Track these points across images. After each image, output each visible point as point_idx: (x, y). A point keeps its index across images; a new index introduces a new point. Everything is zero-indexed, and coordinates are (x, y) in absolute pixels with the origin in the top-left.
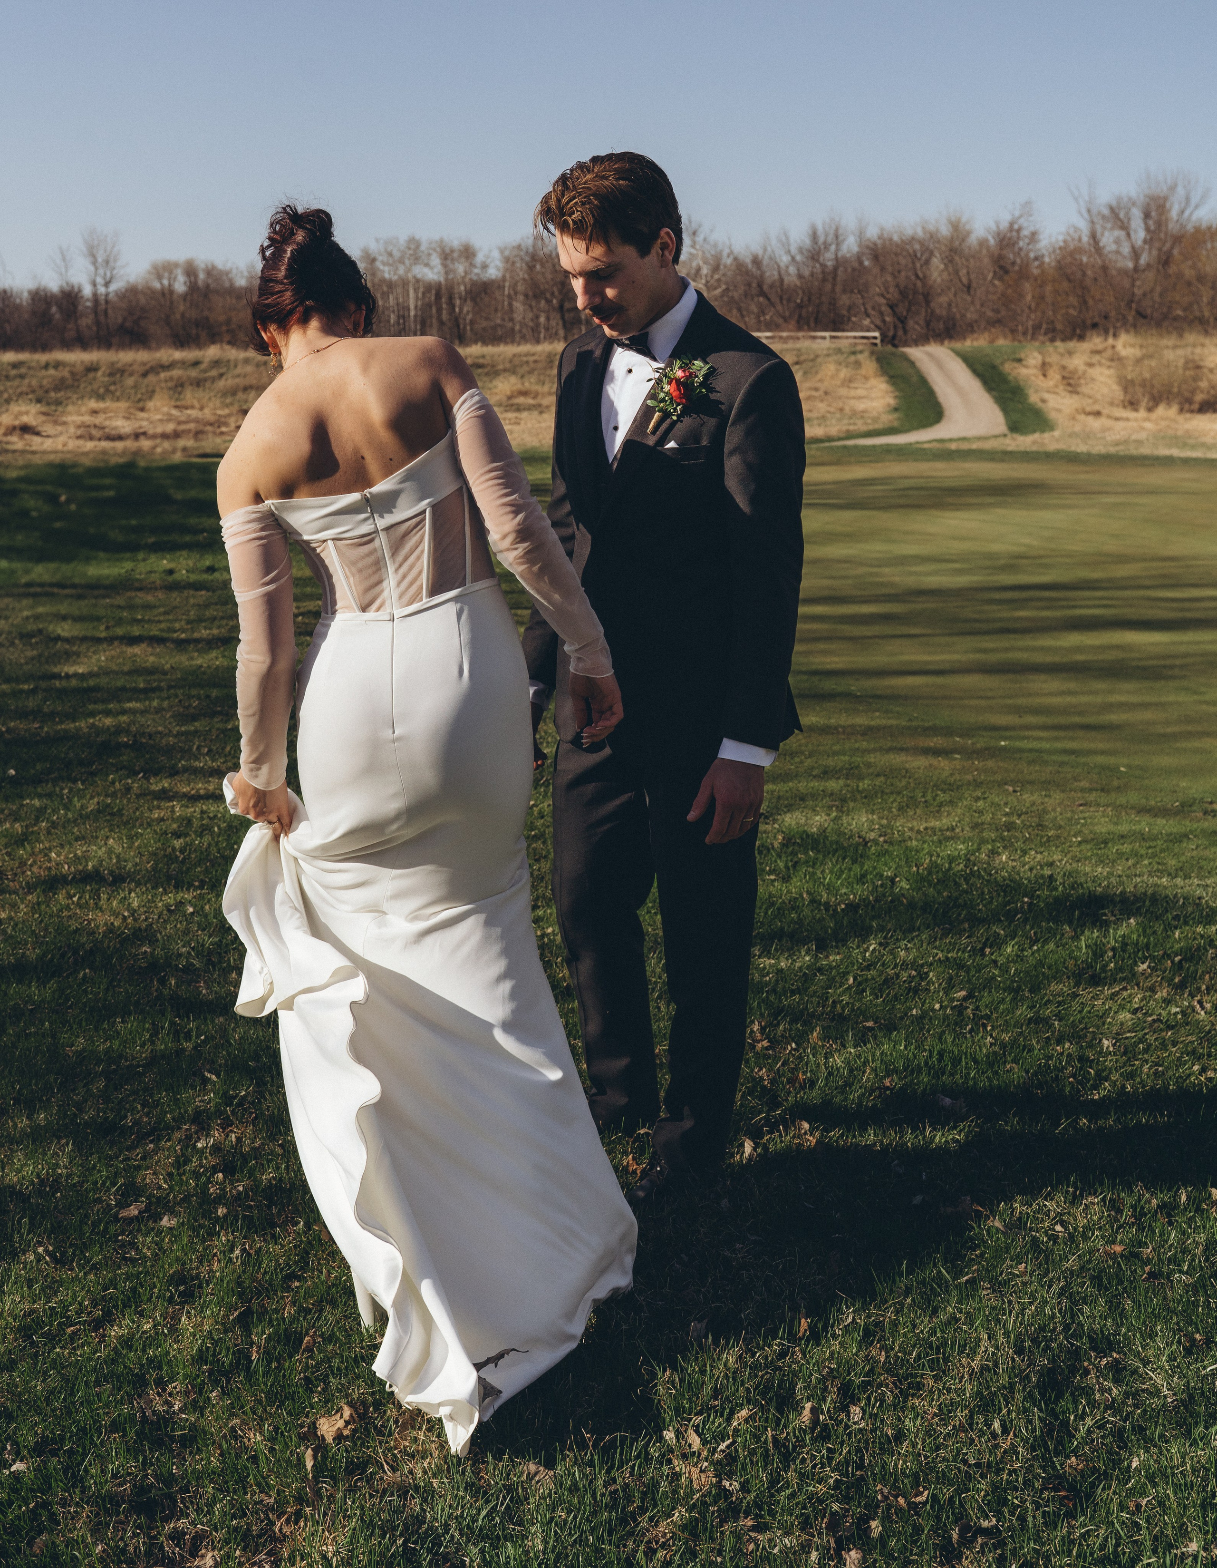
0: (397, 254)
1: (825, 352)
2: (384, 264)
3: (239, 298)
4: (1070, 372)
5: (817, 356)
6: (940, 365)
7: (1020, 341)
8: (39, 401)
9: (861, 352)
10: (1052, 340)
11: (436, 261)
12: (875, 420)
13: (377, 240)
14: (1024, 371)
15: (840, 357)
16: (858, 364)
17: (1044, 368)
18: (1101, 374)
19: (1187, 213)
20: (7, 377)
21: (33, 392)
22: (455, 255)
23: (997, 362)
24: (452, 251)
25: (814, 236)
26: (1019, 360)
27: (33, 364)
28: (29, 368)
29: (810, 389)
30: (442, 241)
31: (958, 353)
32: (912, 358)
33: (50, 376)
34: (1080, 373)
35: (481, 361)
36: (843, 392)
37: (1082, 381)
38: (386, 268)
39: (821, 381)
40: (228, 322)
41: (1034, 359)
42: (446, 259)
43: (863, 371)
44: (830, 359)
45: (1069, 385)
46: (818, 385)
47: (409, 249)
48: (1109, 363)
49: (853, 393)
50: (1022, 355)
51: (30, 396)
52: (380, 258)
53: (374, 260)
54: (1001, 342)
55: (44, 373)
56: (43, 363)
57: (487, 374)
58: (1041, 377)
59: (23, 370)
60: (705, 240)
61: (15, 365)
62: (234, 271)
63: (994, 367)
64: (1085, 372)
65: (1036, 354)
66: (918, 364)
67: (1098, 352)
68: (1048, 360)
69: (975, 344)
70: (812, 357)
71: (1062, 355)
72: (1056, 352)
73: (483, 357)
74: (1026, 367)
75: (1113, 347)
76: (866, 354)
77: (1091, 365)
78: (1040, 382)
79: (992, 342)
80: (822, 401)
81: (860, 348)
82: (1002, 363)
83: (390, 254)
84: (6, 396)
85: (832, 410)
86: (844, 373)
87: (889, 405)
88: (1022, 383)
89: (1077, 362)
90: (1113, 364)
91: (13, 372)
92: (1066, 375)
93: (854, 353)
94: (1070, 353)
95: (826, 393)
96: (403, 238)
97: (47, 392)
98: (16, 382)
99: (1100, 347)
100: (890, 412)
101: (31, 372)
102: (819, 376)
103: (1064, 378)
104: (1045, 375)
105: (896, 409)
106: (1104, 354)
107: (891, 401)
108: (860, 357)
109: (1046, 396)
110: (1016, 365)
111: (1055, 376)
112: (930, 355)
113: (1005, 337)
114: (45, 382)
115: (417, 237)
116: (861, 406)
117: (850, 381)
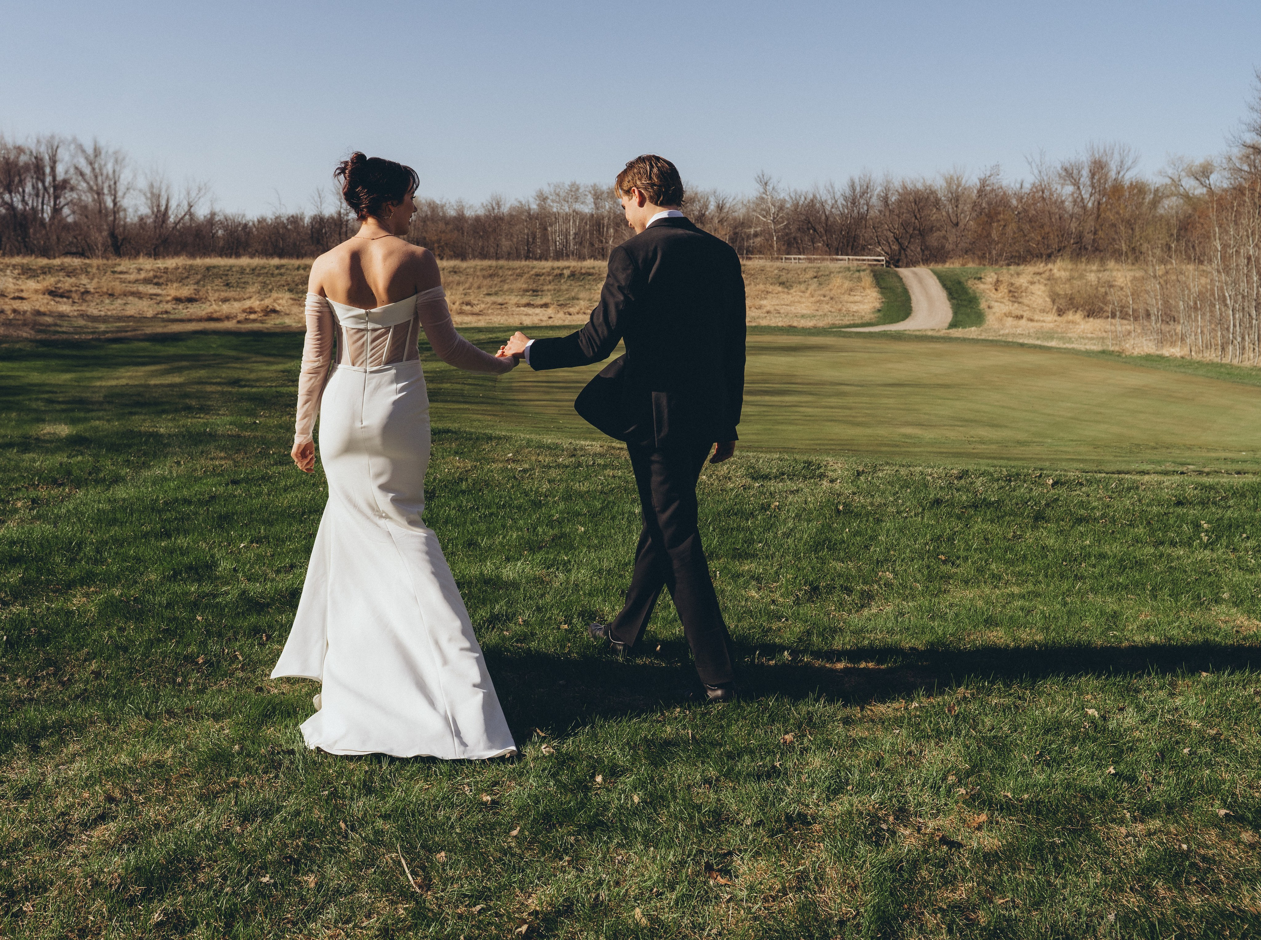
0: (562, 194)
1: (838, 270)
2: (553, 201)
3: (447, 224)
4: (1016, 288)
5: (831, 273)
6: (920, 281)
7: (984, 265)
8: (290, 290)
9: (864, 270)
10: (1008, 265)
11: (590, 199)
12: (862, 317)
13: (549, 185)
14: (982, 286)
15: (848, 274)
16: (859, 279)
17: (997, 284)
18: (1039, 289)
19: (1122, 174)
20: (272, 275)
21: (288, 284)
22: (605, 195)
23: (963, 279)
24: (603, 193)
25: (853, 187)
26: (980, 278)
27: (290, 267)
28: (287, 269)
29: (820, 295)
30: (595, 185)
31: (935, 273)
32: (901, 276)
33: (301, 275)
34: (1023, 288)
35: (591, 271)
36: (846, 297)
37: (1024, 294)
38: (555, 205)
39: (831, 290)
40: (439, 241)
41: (990, 277)
42: (597, 198)
43: (863, 284)
44: (841, 275)
45: (1014, 296)
46: (828, 292)
47: (571, 191)
48: (1046, 282)
49: (852, 299)
50: (982, 276)
51: (286, 288)
52: (551, 198)
53: (545, 199)
54: (971, 265)
55: (296, 272)
56: (296, 266)
57: (595, 280)
58: (994, 291)
59: (283, 271)
60: (773, 188)
61: (278, 267)
62: (448, 205)
63: (960, 283)
64: (1027, 288)
65: (993, 274)
66: (904, 280)
67: (1040, 274)
68: (1001, 279)
69: (952, 266)
70: (827, 273)
71: (1012, 275)
72: (1007, 273)
73: (594, 268)
74: (984, 283)
75: (1051, 270)
76: (868, 271)
77: (1032, 283)
78: (993, 295)
79: (963, 265)
80: (827, 303)
81: (864, 267)
82: (967, 281)
83: (558, 195)
84: (270, 287)
85: (833, 310)
86: (847, 284)
87: (874, 307)
88: (978, 295)
89: (1022, 281)
90: (1049, 282)
91: (277, 272)
92: (1012, 289)
93: (859, 271)
94: (1018, 274)
95: (832, 298)
96: (568, 183)
97: (297, 285)
98: (278, 278)
99: (1041, 270)
100: (873, 313)
101: (288, 272)
102: (830, 286)
103: (1010, 291)
104: (996, 290)
105: (879, 311)
106: (1043, 275)
107: (878, 305)
108: (862, 273)
109: (993, 304)
110: (976, 281)
111: (1004, 289)
112: (915, 274)
113: (973, 262)
114: (296, 278)
115: (577, 183)
116: (854, 308)
117: (851, 290)
